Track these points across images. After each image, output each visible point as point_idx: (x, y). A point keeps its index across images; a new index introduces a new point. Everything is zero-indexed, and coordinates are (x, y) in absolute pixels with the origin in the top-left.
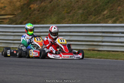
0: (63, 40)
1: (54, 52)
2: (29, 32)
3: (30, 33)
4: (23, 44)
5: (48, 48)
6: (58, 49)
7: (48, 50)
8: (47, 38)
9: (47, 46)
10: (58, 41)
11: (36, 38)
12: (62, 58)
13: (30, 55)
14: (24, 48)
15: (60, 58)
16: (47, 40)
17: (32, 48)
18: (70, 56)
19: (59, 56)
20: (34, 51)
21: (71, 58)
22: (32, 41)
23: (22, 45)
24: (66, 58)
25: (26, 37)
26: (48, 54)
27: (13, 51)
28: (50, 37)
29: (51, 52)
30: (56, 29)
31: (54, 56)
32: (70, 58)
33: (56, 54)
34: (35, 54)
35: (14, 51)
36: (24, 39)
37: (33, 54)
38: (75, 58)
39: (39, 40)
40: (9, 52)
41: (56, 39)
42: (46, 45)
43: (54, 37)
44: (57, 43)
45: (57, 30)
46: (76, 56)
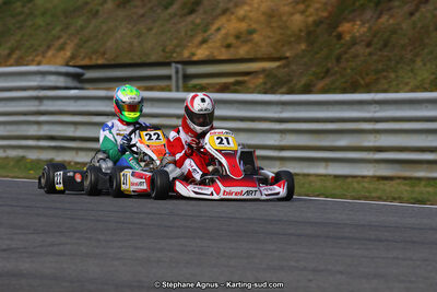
0: (227, 139)
1: (198, 177)
2: (126, 113)
3: (129, 116)
4: (104, 152)
5: (179, 164)
6: (210, 168)
7: (178, 170)
8: (178, 132)
9: (178, 156)
10: (210, 143)
11: (145, 133)
12: (221, 196)
13: (123, 187)
14: (106, 166)
15: (215, 197)
16: (178, 139)
17: (133, 163)
18: (245, 189)
19: (212, 189)
20: (133, 174)
21: (250, 197)
22: (133, 143)
23: (101, 156)
24: (233, 197)
25: (114, 131)
26: (177, 183)
27: (71, 174)
28: (188, 130)
29: (187, 179)
30: (207, 105)
31: (196, 190)
32: (245, 197)
33: (202, 183)
34: (136, 184)
35: (75, 173)
36: (110, 136)
37: (132, 184)
38: (264, 197)
39: (154, 137)
40: (59, 177)
41: (203, 135)
42: (174, 155)
43: (199, 129)
44: (207, 147)
45: (210, 107)
46: (265, 191)
